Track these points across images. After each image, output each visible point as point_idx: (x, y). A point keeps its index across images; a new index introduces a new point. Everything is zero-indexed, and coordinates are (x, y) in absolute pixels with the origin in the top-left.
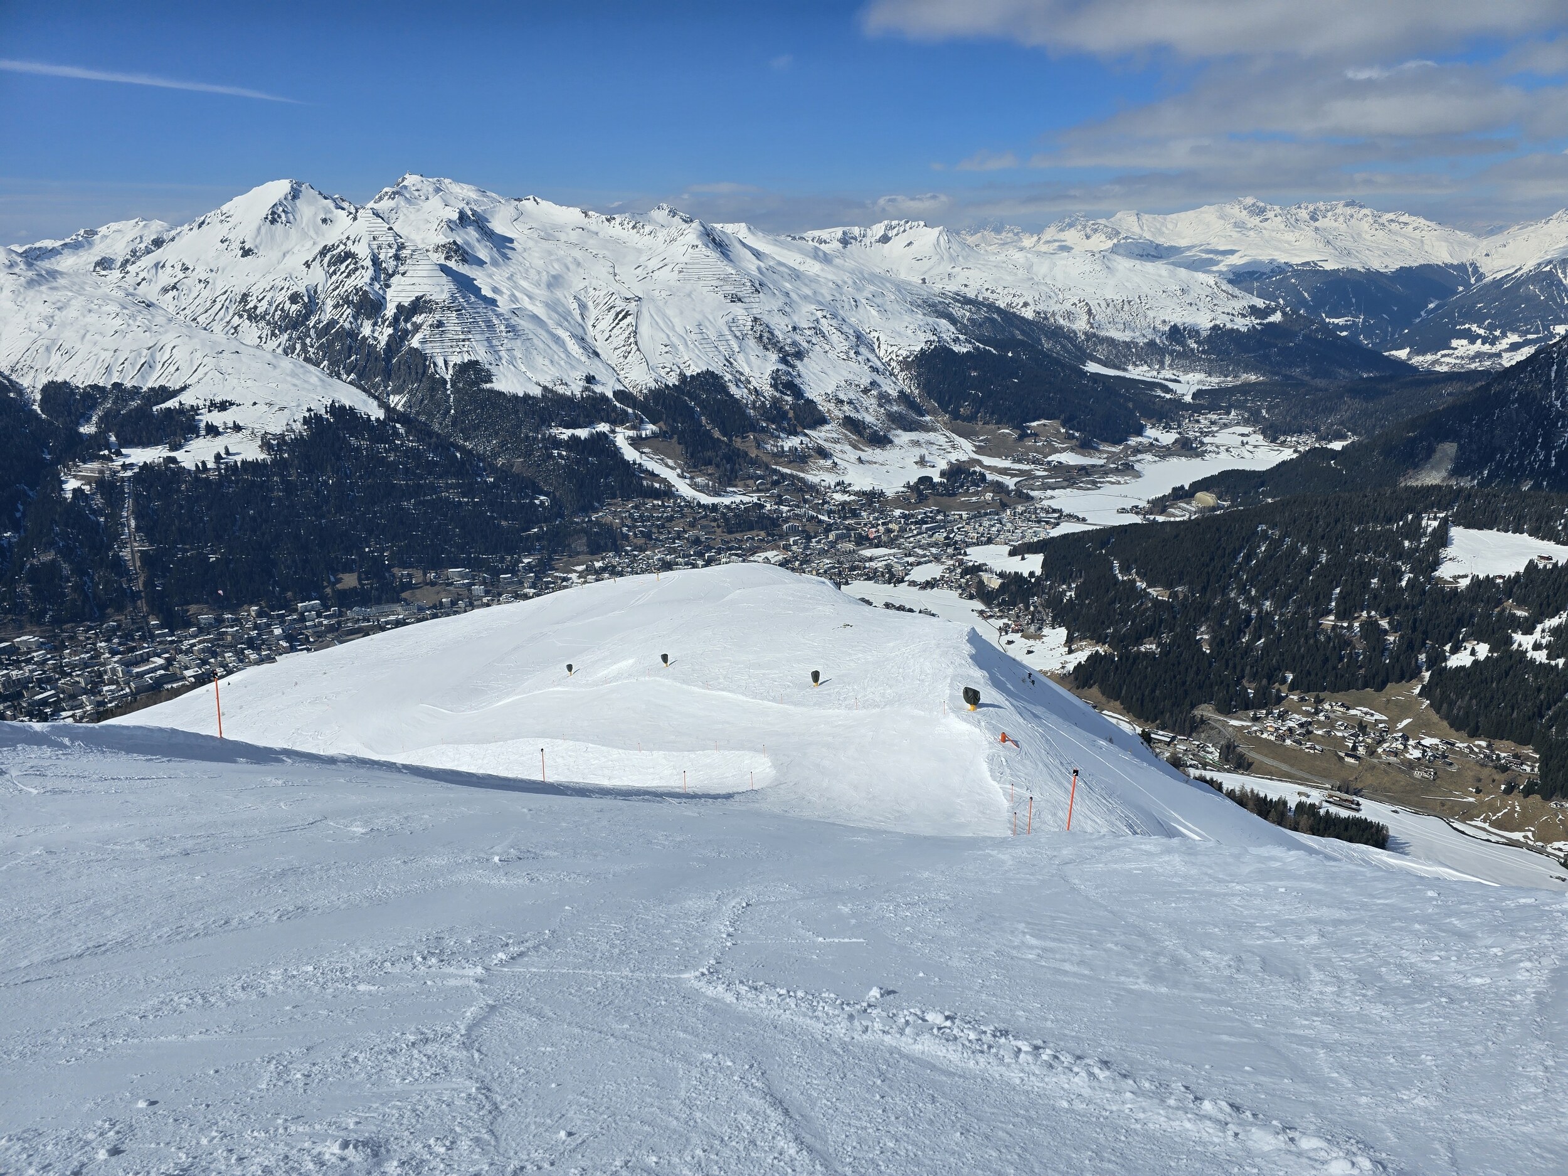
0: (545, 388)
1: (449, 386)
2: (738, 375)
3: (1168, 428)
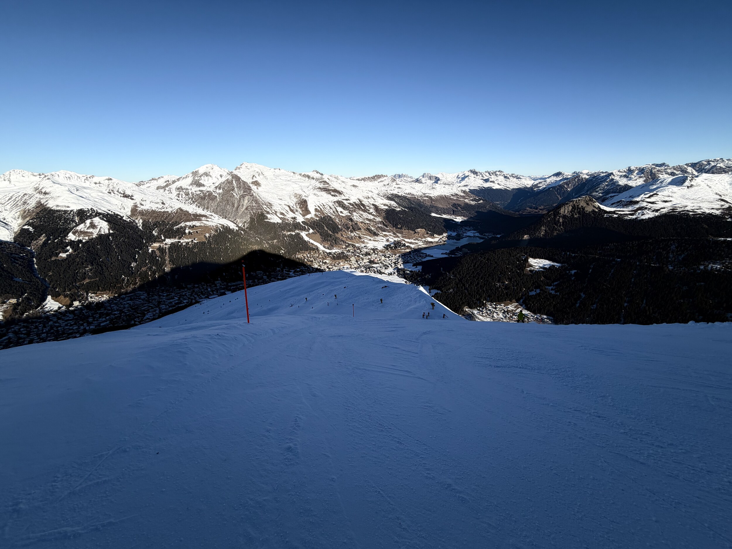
1: (256, 220)
3: (454, 231)
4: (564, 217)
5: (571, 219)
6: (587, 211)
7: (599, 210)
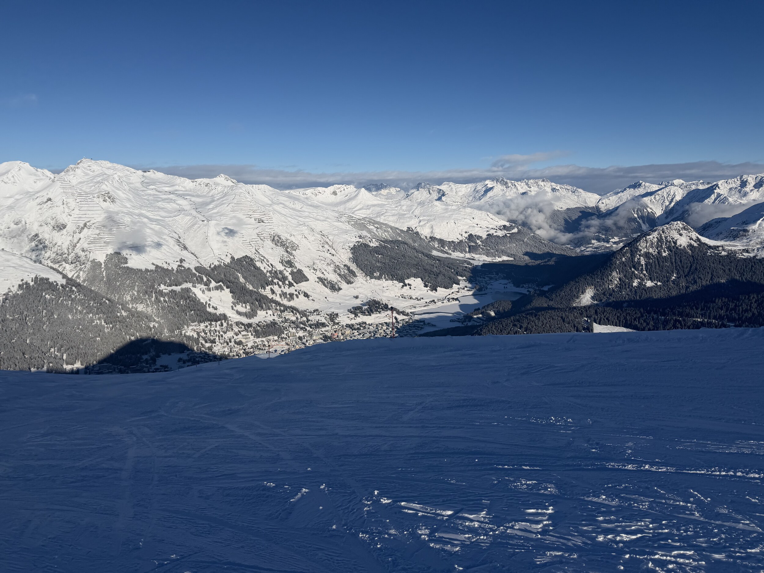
0: (157, 266)
1: (103, 266)
2: (262, 258)
4: (647, 255)
5: (657, 259)
6: (681, 246)
7: (698, 244)
